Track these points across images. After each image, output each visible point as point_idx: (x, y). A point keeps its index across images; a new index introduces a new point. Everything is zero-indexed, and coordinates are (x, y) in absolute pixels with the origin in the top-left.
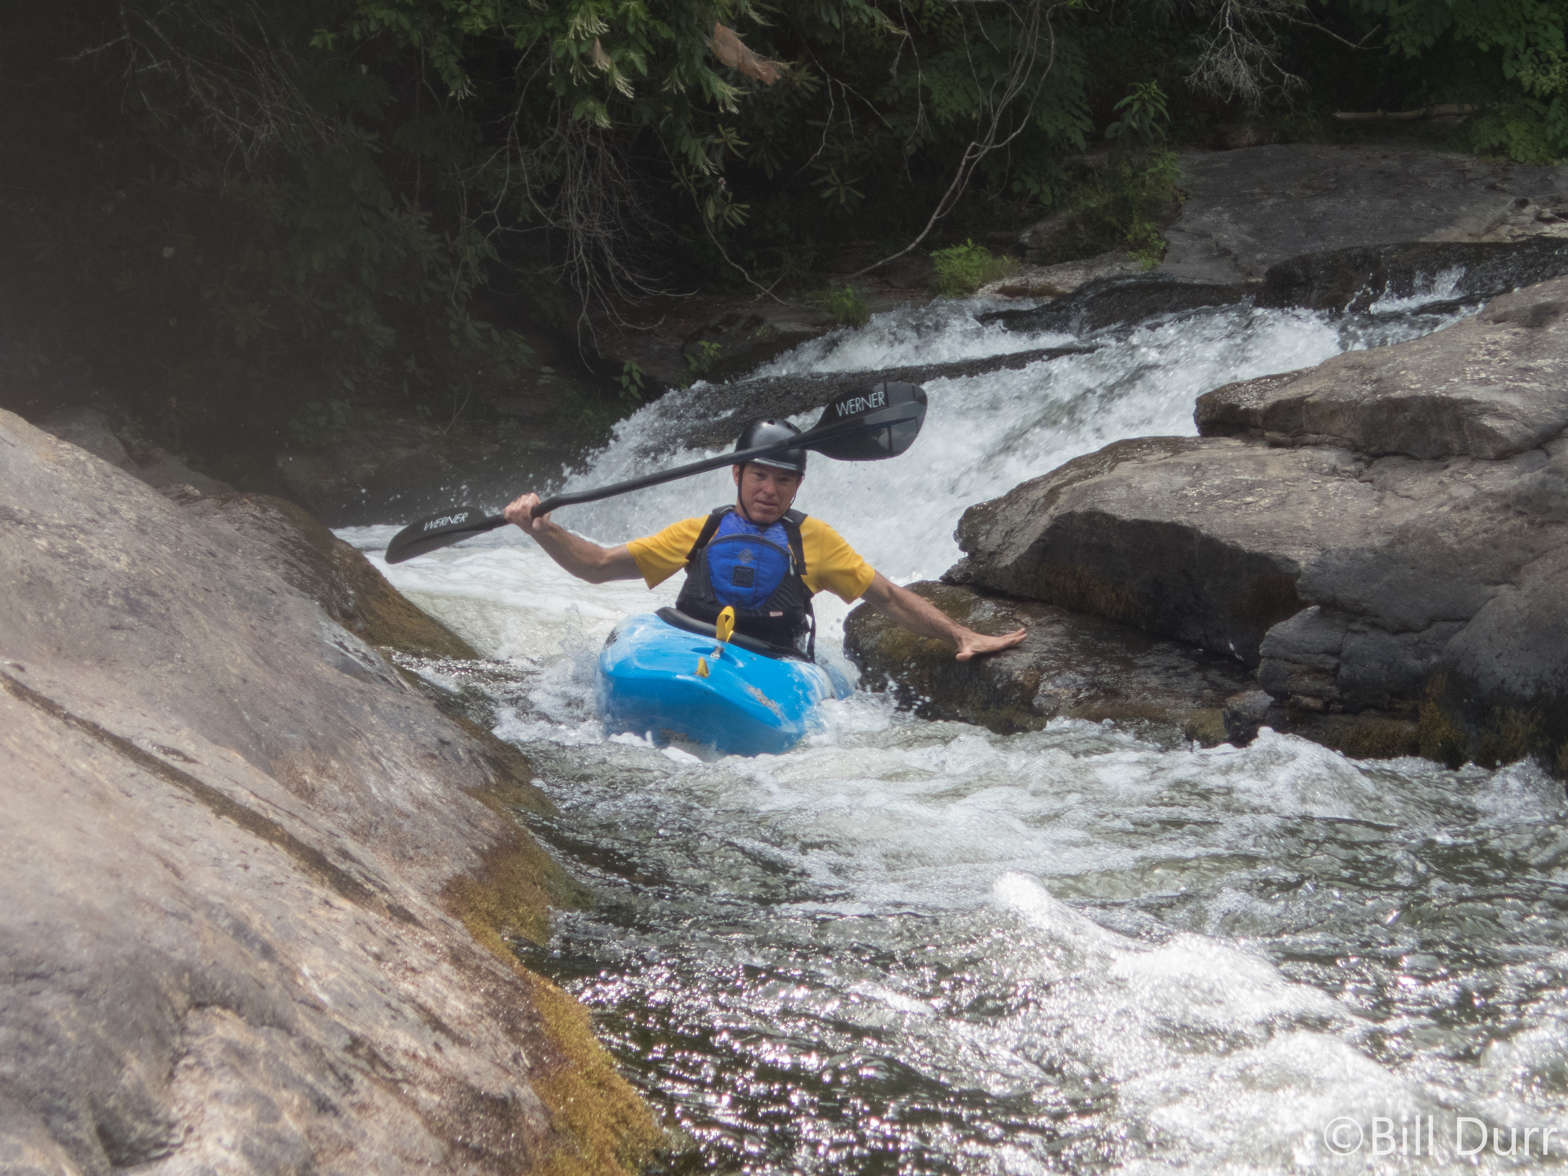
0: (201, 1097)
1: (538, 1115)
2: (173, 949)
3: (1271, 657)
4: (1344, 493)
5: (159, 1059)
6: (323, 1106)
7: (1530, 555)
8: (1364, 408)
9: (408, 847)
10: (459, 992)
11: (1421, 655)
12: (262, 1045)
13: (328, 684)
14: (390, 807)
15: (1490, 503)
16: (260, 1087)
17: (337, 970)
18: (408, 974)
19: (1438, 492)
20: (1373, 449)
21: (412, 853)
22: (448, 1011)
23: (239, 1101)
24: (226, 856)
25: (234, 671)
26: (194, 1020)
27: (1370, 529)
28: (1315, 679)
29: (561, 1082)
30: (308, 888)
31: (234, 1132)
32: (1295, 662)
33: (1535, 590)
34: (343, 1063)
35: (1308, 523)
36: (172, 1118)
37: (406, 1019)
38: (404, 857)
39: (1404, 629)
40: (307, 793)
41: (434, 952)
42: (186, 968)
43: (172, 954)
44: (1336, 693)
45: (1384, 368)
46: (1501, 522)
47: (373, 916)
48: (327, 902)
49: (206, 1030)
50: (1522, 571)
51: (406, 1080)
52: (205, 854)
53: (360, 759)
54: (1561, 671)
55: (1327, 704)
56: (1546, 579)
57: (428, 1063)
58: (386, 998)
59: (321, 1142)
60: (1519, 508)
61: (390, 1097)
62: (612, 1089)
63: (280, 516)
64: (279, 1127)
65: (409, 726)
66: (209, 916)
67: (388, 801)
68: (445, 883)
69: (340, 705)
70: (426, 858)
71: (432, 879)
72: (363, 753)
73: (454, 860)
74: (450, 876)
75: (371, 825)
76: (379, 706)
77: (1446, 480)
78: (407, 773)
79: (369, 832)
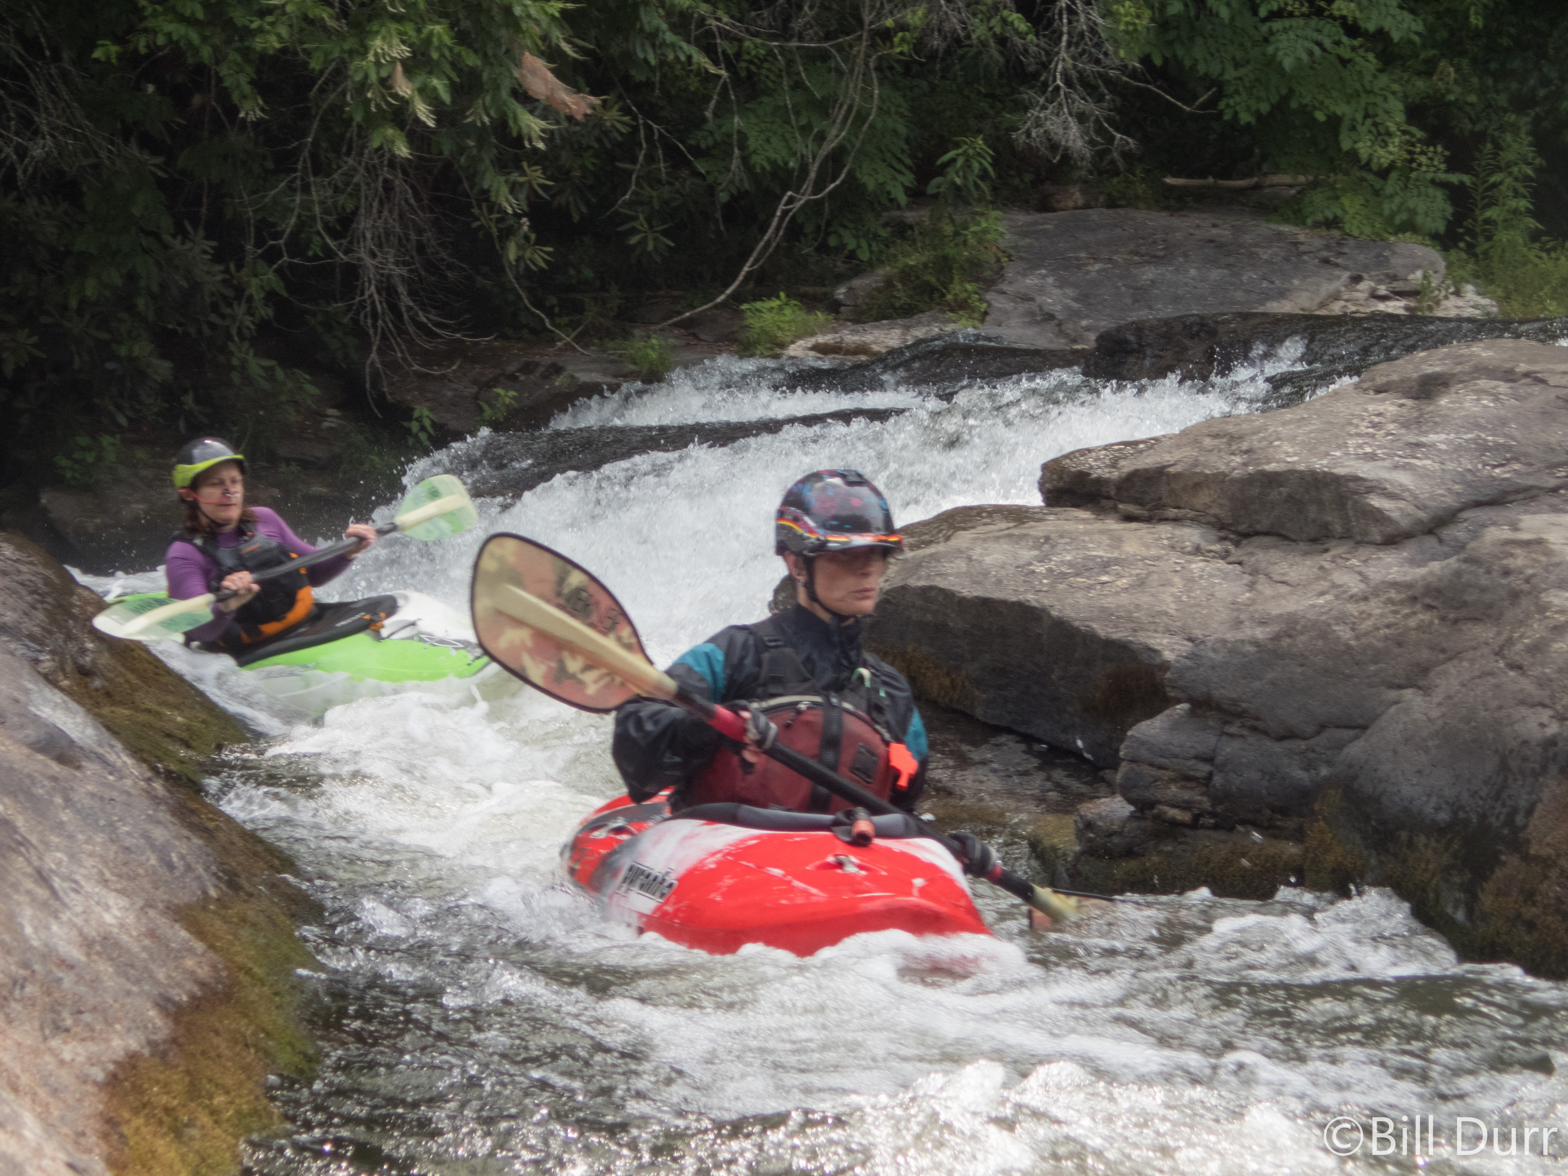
3: (1133, 761)
4: (1211, 575)
7: (1441, 656)
8: (1234, 481)
11: (1308, 766)
13: (11, 769)
14: (49, 954)
15: (1393, 594)
19: (1318, 579)
20: (1242, 528)
21: (69, 1022)
27: (1243, 617)
28: (1183, 787)
32: (1161, 767)
33: (1450, 697)
35: (1172, 608)
38: (59, 1029)
39: (1289, 735)
44: (1207, 805)
45: (1255, 438)
46: (1407, 616)
50: (1432, 674)
54: (1483, 794)
55: (1196, 818)
56: (1463, 685)
60: (1428, 601)
63: (17, 555)
65: (111, 824)
67: (46, 945)
68: (111, 1067)
69: (21, 797)
70: (90, 1027)
71: (93, 1061)
72: (25, 874)
73: (129, 1030)
74: (120, 1055)
75: (15, 983)
76: (76, 797)
77: (1327, 565)
78: (88, 896)
79: (11, 993)
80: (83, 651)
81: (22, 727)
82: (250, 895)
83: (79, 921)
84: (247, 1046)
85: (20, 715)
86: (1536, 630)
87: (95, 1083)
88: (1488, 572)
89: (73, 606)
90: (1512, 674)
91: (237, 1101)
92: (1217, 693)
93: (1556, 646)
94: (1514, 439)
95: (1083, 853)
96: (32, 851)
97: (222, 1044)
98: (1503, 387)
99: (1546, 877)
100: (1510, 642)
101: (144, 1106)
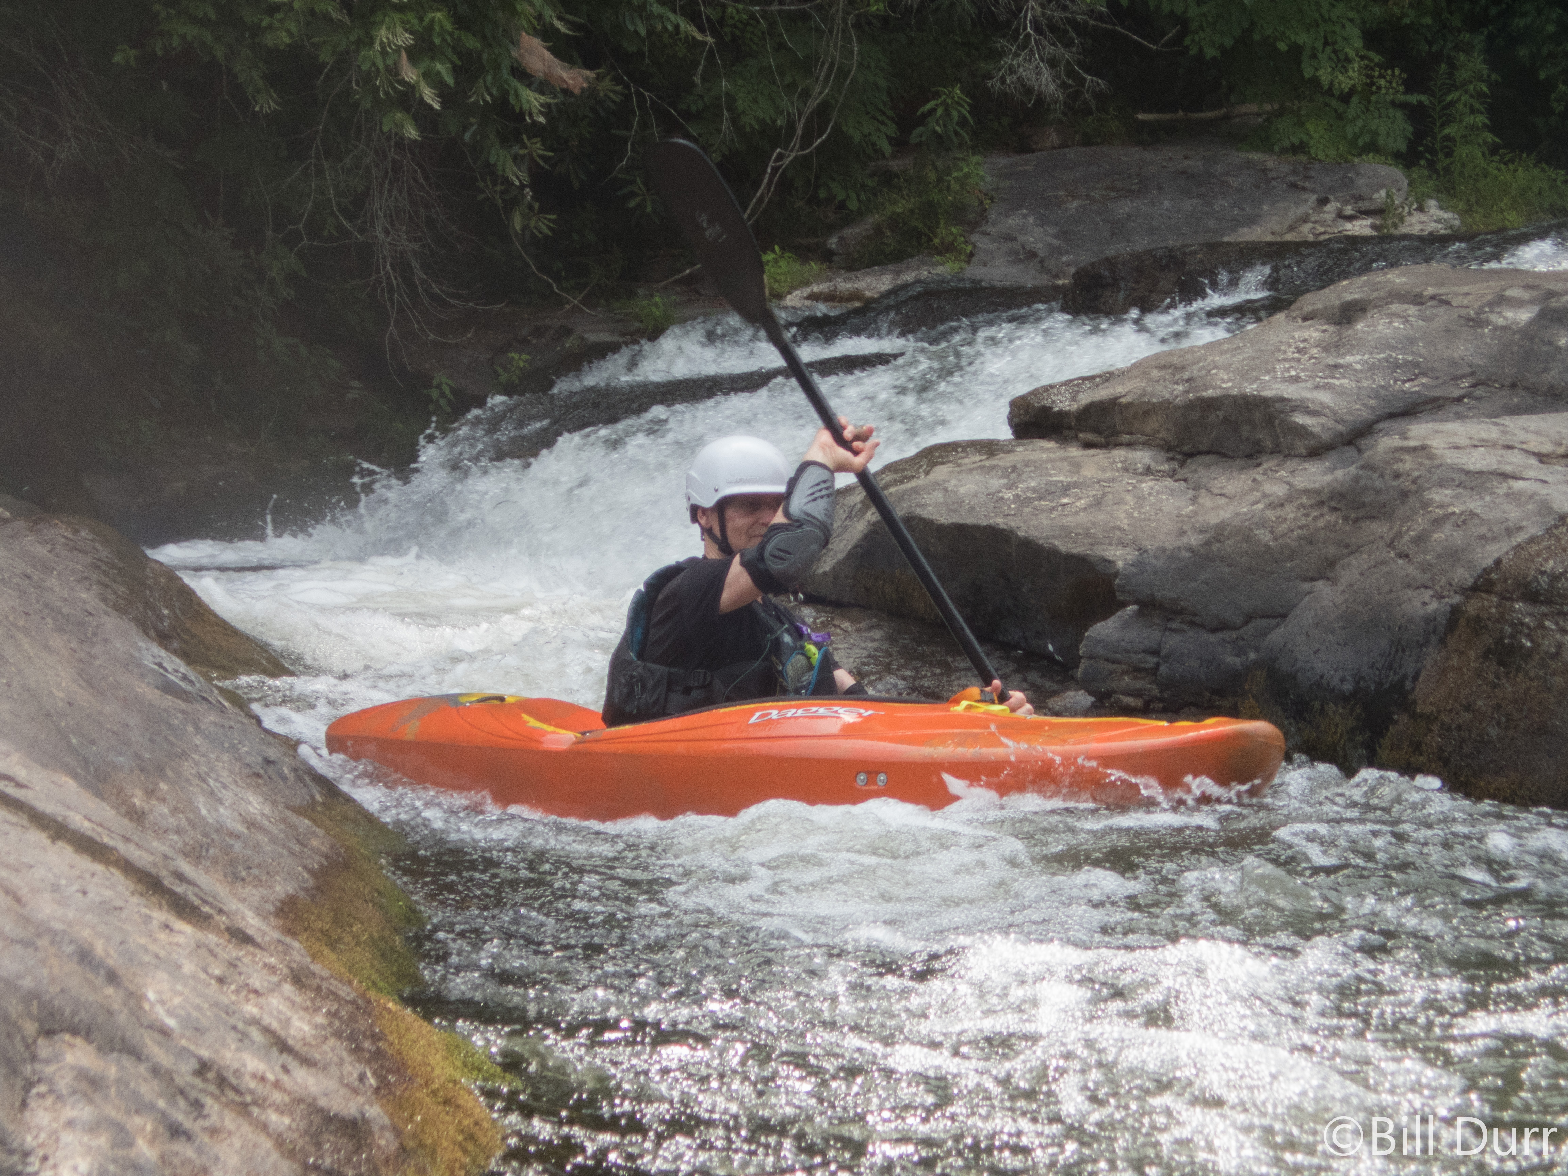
0: (55, 1125)
1: (388, 1135)
2: (20, 976)
3: (1091, 658)
4: (1158, 493)
5: (12, 1088)
6: (176, 1132)
7: (1345, 551)
8: (1176, 407)
9: (240, 868)
10: (302, 1013)
11: (1240, 652)
12: (112, 1072)
13: (151, 705)
14: (220, 829)
15: (1304, 500)
16: (113, 1114)
17: (182, 994)
18: (252, 996)
19: (1252, 490)
20: (1186, 449)
21: (244, 874)
22: (292, 1032)
23: (93, 1128)
24: (63, 882)
25: (60, 694)
26: (44, 1048)
27: (1186, 527)
28: (1135, 678)
29: (407, 1100)
30: (148, 912)
31: (89, 1159)
32: (1115, 662)
33: (1351, 585)
34: (193, 1087)
35: (1124, 523)
36: (27, 1147)
37: (253, 1042)
38: (237, 878)
39: (1221, 627)
40: (137, 816)
41: (274, 973)
42: (33, 996)
43: (20, 982)
44: (1156, 691)
45: (1195, 367)
46: (1316, 518)
47: (212, 938)
48: (167, 926)
49: (57, 1058)
50: (1338, 567)
51: (255, 1103)
52: (43, 880)
53: (188, 780)
54: (1379, 665)
55: (1147, 703)
56: (1362, 574)
57: (277, 1085)
58: (232, 1021)
59: (175, 1167)
60: (1333, 504)
61: (241, 1120)
62: (458, 1106)
63: (91, 537)
64: (133, 1153)
65: (233, 746)
66: (53, 942)
67: (218, 822)
68: (278, 903)
70: (258, 878)
71: (265, 899)
72: (191, 774)
73: (286, 880)
74: (283, 896)
75: (202, 847)
76: (202, 727)
77: (1259, 477)
78: (234, 793)
80: (161, 618)
81: (143, 674)
85: (136, 666)
86: (1421, 523)
87: (270, 911)
88: (1382, 476)
89: (146, 578)
90: (1401, 562)
91: (370, 930)
92: (1158, 595)
93: (1436, 536)
94: (1421, 356)
98: (1412, 310)
99: (1429, 730)
100: (1399, 535)
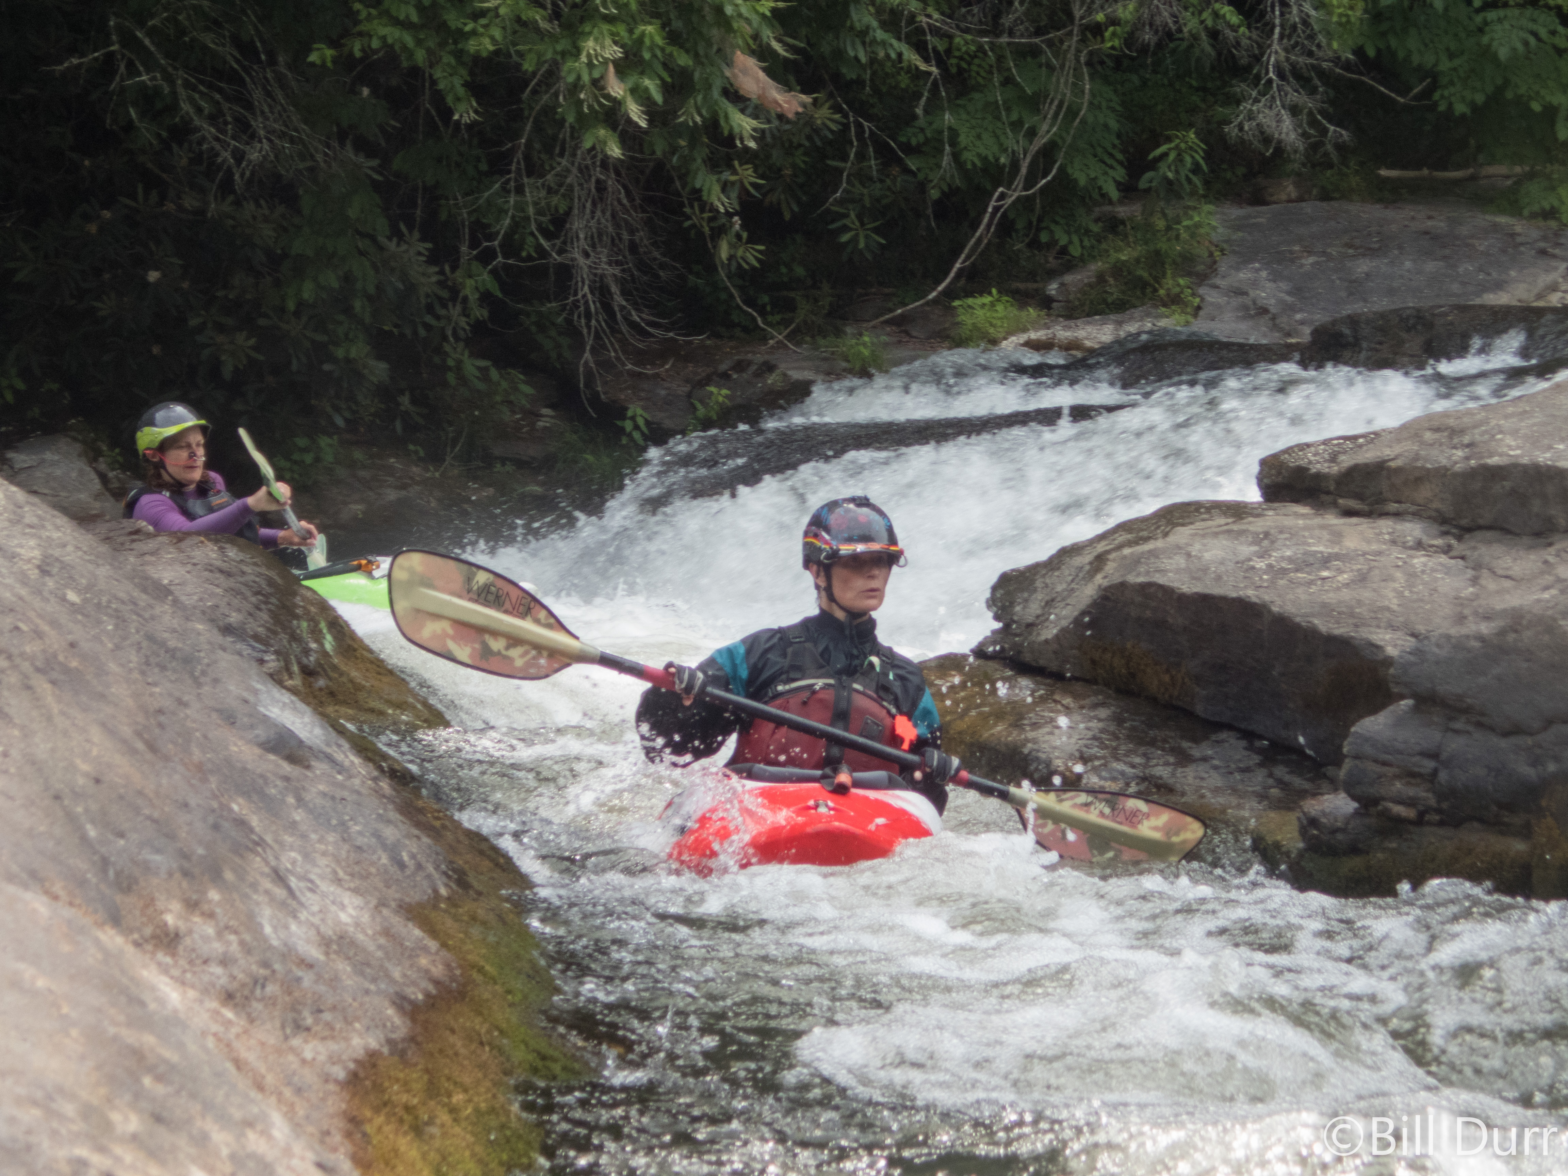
3: (1357, 757)
4: (1433, 570)
8: (1456, 475)
11: (1535, 762)
13: (244, 769)
14: (288, 954)
19: (1542, 573)
20: (1464, 522)
21: (309, 1021)
25: (84, 767)
27: (1466, 612)
28: (1408, 784)
32: (1384, 764)
35: (1394, 604)
38: (299, 1027)
39: (1515, 730)
40: (163, 942)
44: (1432, 802)
45: (1476, 431)
53: (254, 886)
55: (1421, 814)
63: (241, 556)
65: (343, 823)
67: (286, 945)
68: (352, 1066)
69: (255, 797)
70: (330, 1026)
71: (333, 1060)
72: (262, 874)
73: (368, 1029)
74: (360, 1053)
75: (256, 982)
76: (308, 797)
77: (1551, 559)
78: (324, 896)
79: (252, 992)
80: (307, 651)
81: (252, 727)
82: (480, 894)
83: (316, 920)
84: (482, 1044)
85: (251, 716)
87: (336, 1081)
89: (296, 606)
91: (476, 1099)
92: (1442, 689)
95: (1306, 850)
96: (268, 851)
97: (457, 1041)
101: (385, 1104)
